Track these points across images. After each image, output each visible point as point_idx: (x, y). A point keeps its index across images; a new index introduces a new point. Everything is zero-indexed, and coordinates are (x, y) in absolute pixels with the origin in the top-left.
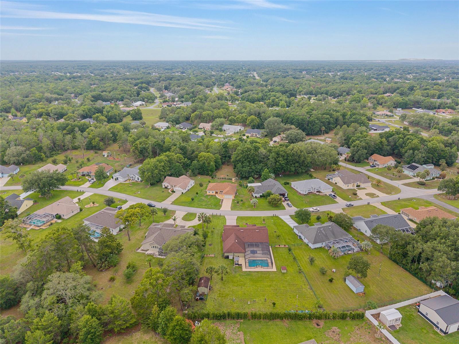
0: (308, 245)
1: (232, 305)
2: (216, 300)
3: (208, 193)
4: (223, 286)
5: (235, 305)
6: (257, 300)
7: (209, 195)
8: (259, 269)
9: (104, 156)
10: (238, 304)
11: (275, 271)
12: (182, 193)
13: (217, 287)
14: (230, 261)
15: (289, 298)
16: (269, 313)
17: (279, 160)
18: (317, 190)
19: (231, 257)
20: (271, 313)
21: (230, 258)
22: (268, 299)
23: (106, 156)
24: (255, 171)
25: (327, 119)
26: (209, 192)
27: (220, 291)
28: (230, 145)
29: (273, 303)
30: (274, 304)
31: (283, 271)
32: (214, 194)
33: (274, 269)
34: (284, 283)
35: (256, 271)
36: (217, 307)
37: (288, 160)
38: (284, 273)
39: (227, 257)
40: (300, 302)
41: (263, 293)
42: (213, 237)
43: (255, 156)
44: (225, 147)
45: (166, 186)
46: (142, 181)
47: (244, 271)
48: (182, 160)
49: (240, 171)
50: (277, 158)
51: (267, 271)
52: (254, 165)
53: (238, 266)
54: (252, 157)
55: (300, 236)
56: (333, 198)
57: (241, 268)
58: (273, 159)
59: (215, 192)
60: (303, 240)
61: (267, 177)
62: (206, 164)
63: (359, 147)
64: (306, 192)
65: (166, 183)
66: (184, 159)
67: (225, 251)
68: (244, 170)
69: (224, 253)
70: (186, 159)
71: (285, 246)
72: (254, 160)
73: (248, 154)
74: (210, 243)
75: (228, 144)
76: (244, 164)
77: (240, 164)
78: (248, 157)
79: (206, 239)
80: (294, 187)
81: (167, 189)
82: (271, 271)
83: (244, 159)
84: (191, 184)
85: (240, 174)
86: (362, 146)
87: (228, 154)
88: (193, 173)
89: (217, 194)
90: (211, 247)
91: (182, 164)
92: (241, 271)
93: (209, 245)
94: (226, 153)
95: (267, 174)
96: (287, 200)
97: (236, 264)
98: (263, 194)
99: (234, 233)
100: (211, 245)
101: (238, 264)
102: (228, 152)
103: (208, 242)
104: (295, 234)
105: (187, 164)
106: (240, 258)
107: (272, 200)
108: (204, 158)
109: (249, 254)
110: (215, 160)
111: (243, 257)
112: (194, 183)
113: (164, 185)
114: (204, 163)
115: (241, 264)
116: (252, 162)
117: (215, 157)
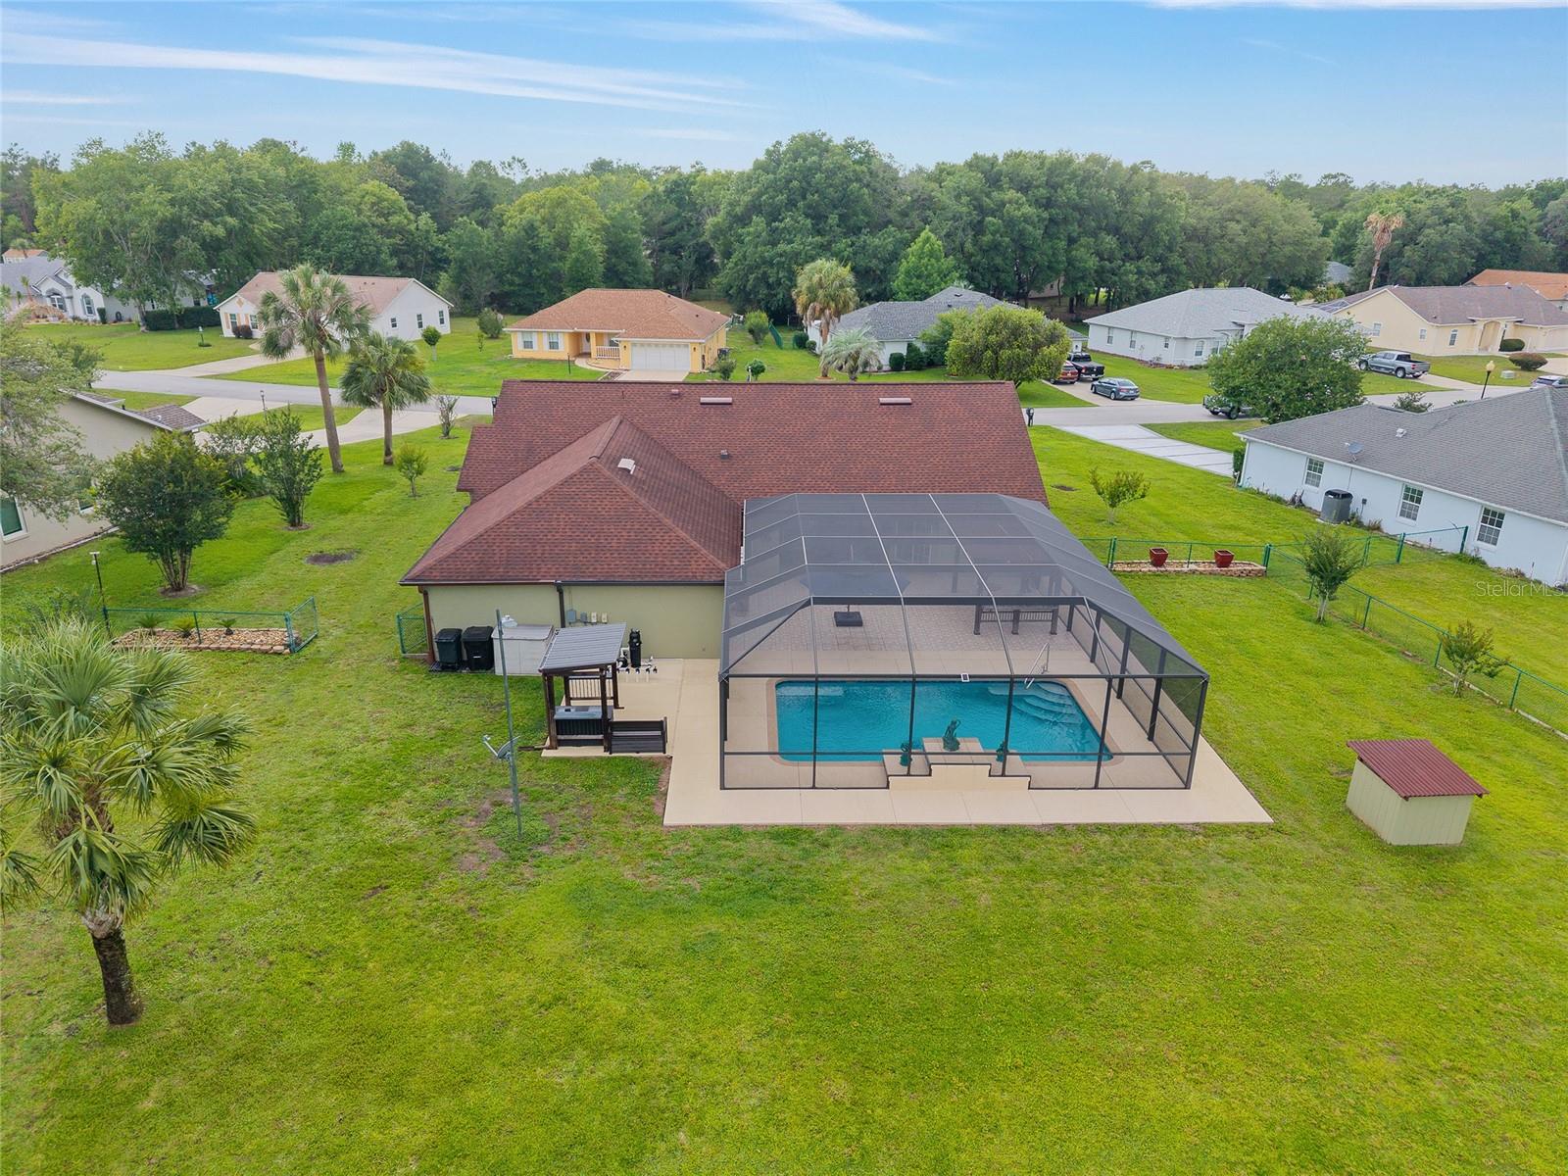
3: (518, 352)
7: (524, 360)
8: (962, 794)
11: (1248, 828)
14: (500, 696)
19: (519, 652)
21: (506, 661)
26: (529, 345)
33: (1222, 790)
39: (470, 653)
42: (405, 512)
43: (851, 181)
44: (680, 203)
45: (242, 322)
46: (111, 315)
47: (681, 833)
48: (394, 219)
49: (758, 267)
50: (988, 195)
51: (1099, 828)
52: (846, 235)
53: (598, 752)
54: (831, 186)
55: (1347, 496)
56: (1400, 374)
57: (651, 781)
58: (965, 199)
59: (567, 337)
60: (1378, 528)
61: (932, 286)
62: (546, 237)
63: (1419, 218)
64: (1199, 353)
65: (240, 303)
66: (412, 217)
67: (440, 561)
68: (781, 255)
69: (424, 583)
70: (425, 217)
71: (1224, 560)
72: (845, 203)
73: (810, 169)
74: (336, 545)
75: (693, 183)
76: (782, 225)
77: (758, 222)
78: (809, 183)
79: (307, 513)
80: (1110, 340)
81: (242, 342)
82: (1177, 828)
83: (782, 198)
84: (419, 317)
85: (755, 286)
86: (1436, 211)
87: (695, 235)
88: (461, 289)
89: (588, 355)
90: (321, 570)
91: (397, 240)
92: (625, 827)
93: (319, 558)
94: (681, 229)
95: (933, 261)
96: (1090, 370)
97: (568, 730)
98: (910, 346)
99: (616, 420)
100: (334, 559)
101: (603, 729)
102: (694, 226)
103: (323, 538)
104: (1261, 499)
105: (430, 249)
106: (656, 663)
107: (993, 338)
108: (533, 209)
109: (790, 612)
110: (605, 228)
111: (704, 654)
112: (442, 322)
113: (233, 316)
114: (530, 230)
115: (660, 726)
116: (833, 219)
117: (611, 218)
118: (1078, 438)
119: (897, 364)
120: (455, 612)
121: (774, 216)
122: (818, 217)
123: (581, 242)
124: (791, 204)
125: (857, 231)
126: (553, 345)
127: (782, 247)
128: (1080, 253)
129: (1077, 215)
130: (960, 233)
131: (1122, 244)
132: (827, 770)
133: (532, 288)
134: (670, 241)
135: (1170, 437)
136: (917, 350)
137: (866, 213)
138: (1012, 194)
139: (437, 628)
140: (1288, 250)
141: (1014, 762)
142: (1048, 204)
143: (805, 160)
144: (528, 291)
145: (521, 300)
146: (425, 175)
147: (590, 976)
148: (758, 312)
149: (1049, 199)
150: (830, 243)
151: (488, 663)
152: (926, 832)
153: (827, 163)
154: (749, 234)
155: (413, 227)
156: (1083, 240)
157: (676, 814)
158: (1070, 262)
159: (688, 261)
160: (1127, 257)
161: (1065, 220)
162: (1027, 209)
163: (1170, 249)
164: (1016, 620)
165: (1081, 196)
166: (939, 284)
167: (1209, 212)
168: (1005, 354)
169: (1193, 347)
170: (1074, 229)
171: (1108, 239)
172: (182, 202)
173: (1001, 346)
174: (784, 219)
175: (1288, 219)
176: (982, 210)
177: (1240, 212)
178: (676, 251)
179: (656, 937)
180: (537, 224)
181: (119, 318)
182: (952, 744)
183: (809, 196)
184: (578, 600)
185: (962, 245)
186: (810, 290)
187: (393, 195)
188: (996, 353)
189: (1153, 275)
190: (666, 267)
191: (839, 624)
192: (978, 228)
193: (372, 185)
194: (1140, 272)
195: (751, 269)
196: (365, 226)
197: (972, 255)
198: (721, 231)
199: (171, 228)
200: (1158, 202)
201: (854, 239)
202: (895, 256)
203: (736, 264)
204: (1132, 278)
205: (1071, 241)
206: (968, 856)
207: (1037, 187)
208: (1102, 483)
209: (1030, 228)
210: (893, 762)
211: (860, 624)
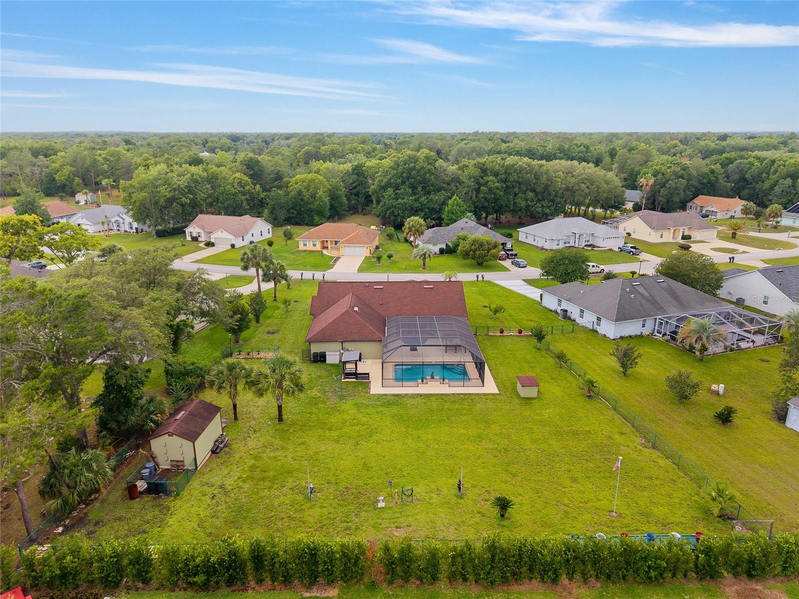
0: (596, 331)
1: (298, 515)
2: (226, 493)
3: (301, 247)
4: (278, 442)
5: (313, 514)
6: (419, 491)
7: (305, 251)
8: (434, 387)
9: (78, 202)
10: (325, 511)
11: (493, 394)
12: (233, 246)
13: (251, 443)
14: (328, 368)
15: (568, 483)
16: (478, 546)
17: (488, 182)
18: (587, 243)
19: (332, 358)
20: (492, 548)
21: (329, 360)
22: (474, 486)
23: (82, 203)
24: (428, 208)
25: (579, 152)
26: (305, 245)
27: (257, 458)
28: (368, 167)
29: (499, 499)
30: (503, 505)
31: (525, 392)
32: (318, 247)
33: (491, 387)
34: (535, 428)
35: (421, 395)
36: (218, 522)
37: (508, 184)
38: (528, 399)
39: (320, 358)
40: (625, 496)
41: (447, 462)
42: (286, 318)
43: (427, 173)
44: (358, 174)
45: (195, 235)
46: (140, 230)
47: (374, 395)
48: (247, 188)
49: (390, 208)
50: (482, 178)
51: (461, 394)
52: (425, 195)
53: (354, 380)
54: (419, 175)
55: (567, 311)
56: (631, 253)
57: (367, 386)
58: (472, 180)
59: (320, 243)
60: (575, 321)
61: (457, 217)
62: (306, 195)
63: (667, 176)
64: (558, 245)
65: (194, 228)
66: (253, 187)
67: (313, 336)
68: (399, 204)
69: (310, 342)
70: (258, 187)
71: (520, 332)
72: (425, 183)
73: (411, 169)
74: (272, 329)
75: (364, 166)
76: (400, 192)
77: (390, 191)
78: (410, 174)
79: (261, 319)
80: (527, 237)
81: (195, 243)
82: (478, 394)
83: (399, 181)
84: (261, 232)
85: (389, 216)
86: (675, 173)
87: (365, 188)
88: (273, 216)
89: (327, 248)
90: (271, 337)
91: (247, 196)
92: (363, 394)
93: (269, 333)
94: (359, 185)
95: (458, 207)
96: (512, 255)
97: (348, 375)
98: (447, 245)
99: (351, 294)
100: (273, 333)
101: (355, 375)
102: (364, 184)
103: (267, 326)
104: (546, 310)
105: (260, 199)
106: (365, 360)
107: (473, 247)
108: (301, 183)
109: (397, 348)
110: (330, 190)
111: (377, 358)
112: (269, 233)
113: (191, 232)
114: (300, 193)
115: (368, 374)
116: (420, 189)
117: (331, 185)
118: (498, 286)
119: (442, 251)
120: (316, 348)
121: (397, 188)
122: (414, 188)
123: (320, 197)
124: (403, 183)
125: (429, 193)
126: (314, 245)
127: (400, 201)
128: (518, 200)
129: (517, 185)
130: (470, 193)
131: (536, 195)
132: (405, 383)
133: (301, 215)
134: (355, 191)
135: (530, 284)
136: (449, 246)
137: (432, 185)
138: (491, 178)
139: (312, 352)
140: (605, 195)
141: (446, 381)
142: (505, 181)
143: (409, 165)
144: (299, 216)
145: (297, 220)
146: (256, 168)
147: (359, 416)
148: (390, 228)
149: (506, 179)
150: (418, 198)
151: (325, 361)
152: (425, 395)
153: (418, 167)
154: (386, 195)
155: (253, 191)
156: (520, 195)
157: (373, 392)
158: (515, 204)
159: (362, 200)
160: (539, 200)
161: (513, 187)
162: (497, 184)
163: (556, 196)
164: (456, 349)
165: (519, 177)
166: (460, 216)
167: (573, 180)
168: (478, 253)
169: (556, 243)
170: (516, 190)
171: (530, 194)
172: (175, 190)
173: (476, 250)
174: (401, 189)
175: (607, 183)
176: (480, 185)
177: (586, 179)
178: (357, 194)
179: (371, 410)
180: (303, 190)
181: (142, 231)
182: (432, 378)
183: (410, 180)
184: (346, 345)
185: (471, 197)
186: (409, 228)
187: (246, 178)
188: (474, 252)
189: (549, 207)
190: (353, 202)
191: (411, 350)
192: (478, 191)
193: (238, 175)
194: (543, 207)
195: (388, 209)
196: (237, 193)
197: (476, 202)
198: (375, 191)
199: (170, 201)
200: (549, 179)
201: (428, 196)
202: (444, 203)
203: (382, 207)
204: (540, 209)
205: (516, 195)
206: (433, 399)
207: (501, 174)
208: (492, 308)
209: (498, 191)
210: (420, 381)
211: (416, 350)
